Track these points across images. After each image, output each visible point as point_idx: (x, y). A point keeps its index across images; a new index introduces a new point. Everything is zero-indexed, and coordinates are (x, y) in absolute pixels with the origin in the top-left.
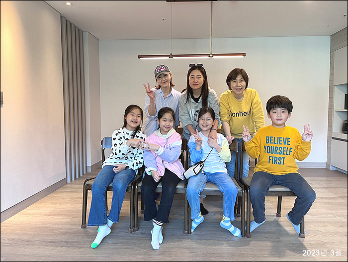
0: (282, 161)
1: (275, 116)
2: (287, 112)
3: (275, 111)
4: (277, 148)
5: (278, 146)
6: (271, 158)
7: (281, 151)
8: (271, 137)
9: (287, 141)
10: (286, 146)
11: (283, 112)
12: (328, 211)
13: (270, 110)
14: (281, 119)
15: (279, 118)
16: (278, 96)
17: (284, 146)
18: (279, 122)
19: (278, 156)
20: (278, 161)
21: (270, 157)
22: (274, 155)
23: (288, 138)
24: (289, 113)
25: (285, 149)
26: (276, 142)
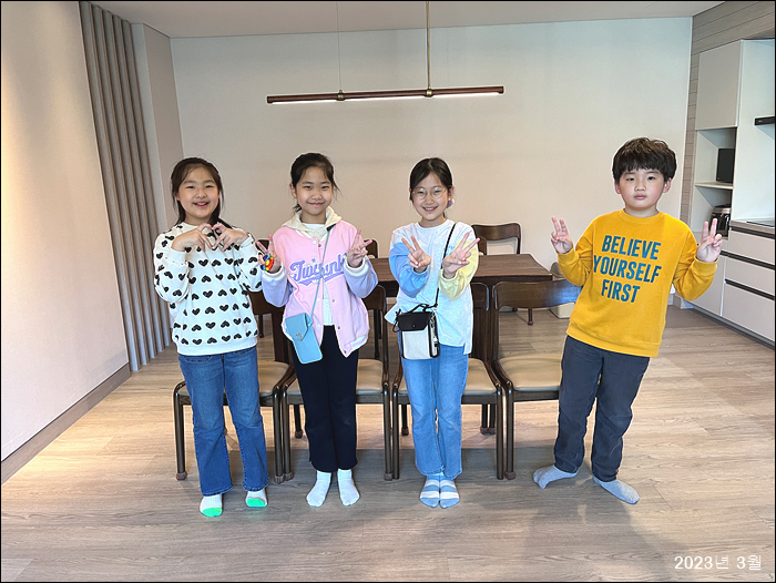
0: (631, 293)
1: (631, 189)
2: (660, 178)
3: (632, 176)
4: (626, 263)
5: (629, 259)
6: (607, 285)
7: (633, 272)
8: (616, 238)
9: (651, 248)
10: (647, 260)
11: (650, 178)
12: (668, 411)
13: (621, 174)
14: (645, 197)
15: (640, 193)
16: (642, 140)
17: (643, 261)
18: (641, 203)
19: (624, 281)
20: (621, 293)
21: (605, 281)
22: (615, 279)
23: (655, 244)
24: (665, 180)
25: (644, 269)
26: (625, 249)
